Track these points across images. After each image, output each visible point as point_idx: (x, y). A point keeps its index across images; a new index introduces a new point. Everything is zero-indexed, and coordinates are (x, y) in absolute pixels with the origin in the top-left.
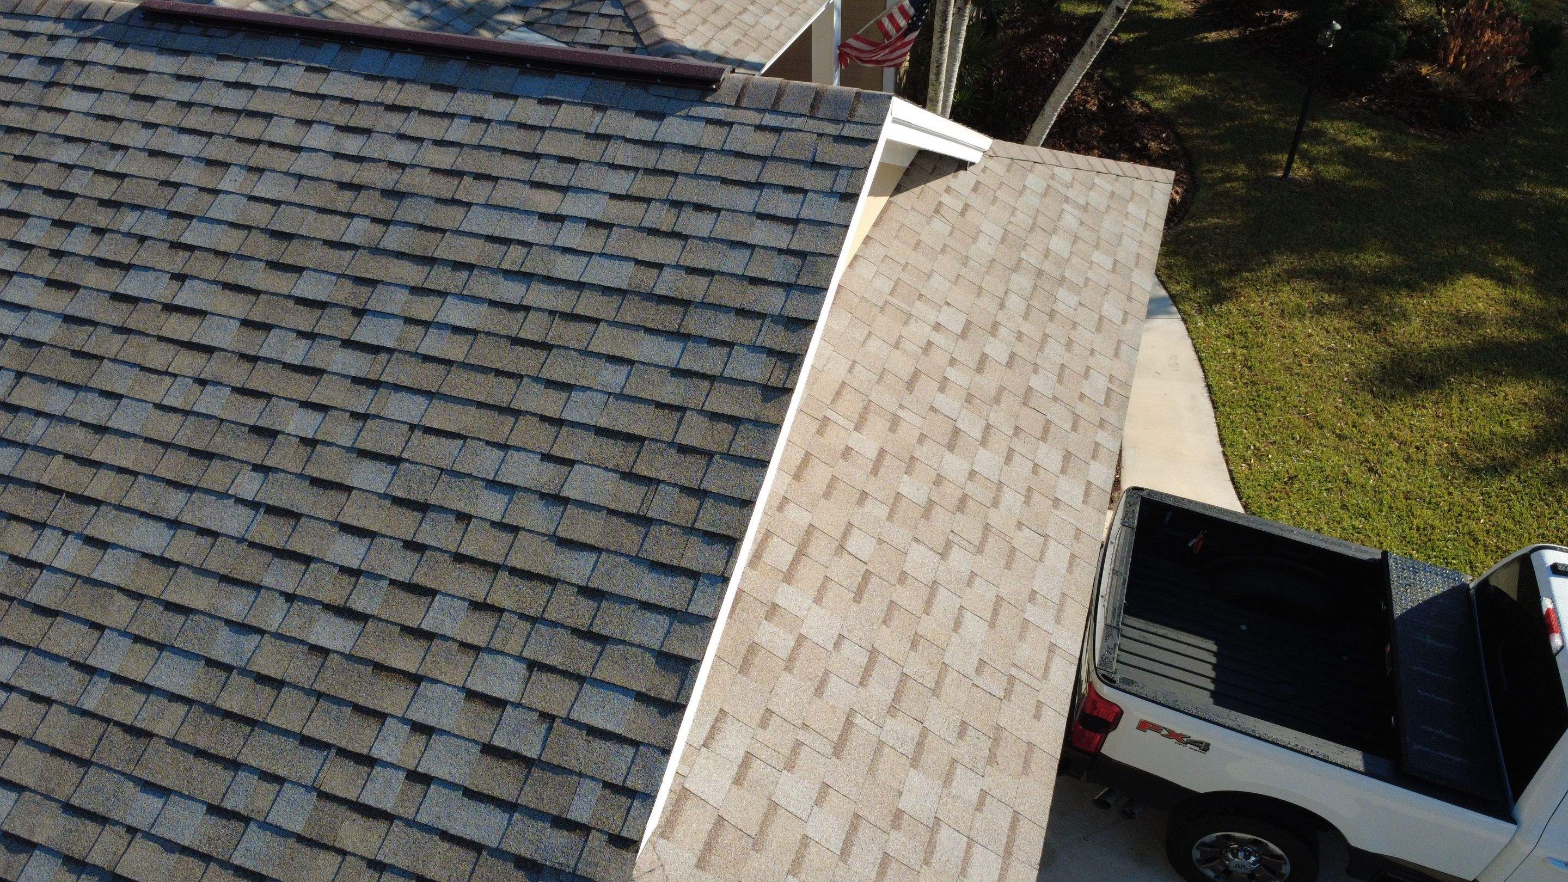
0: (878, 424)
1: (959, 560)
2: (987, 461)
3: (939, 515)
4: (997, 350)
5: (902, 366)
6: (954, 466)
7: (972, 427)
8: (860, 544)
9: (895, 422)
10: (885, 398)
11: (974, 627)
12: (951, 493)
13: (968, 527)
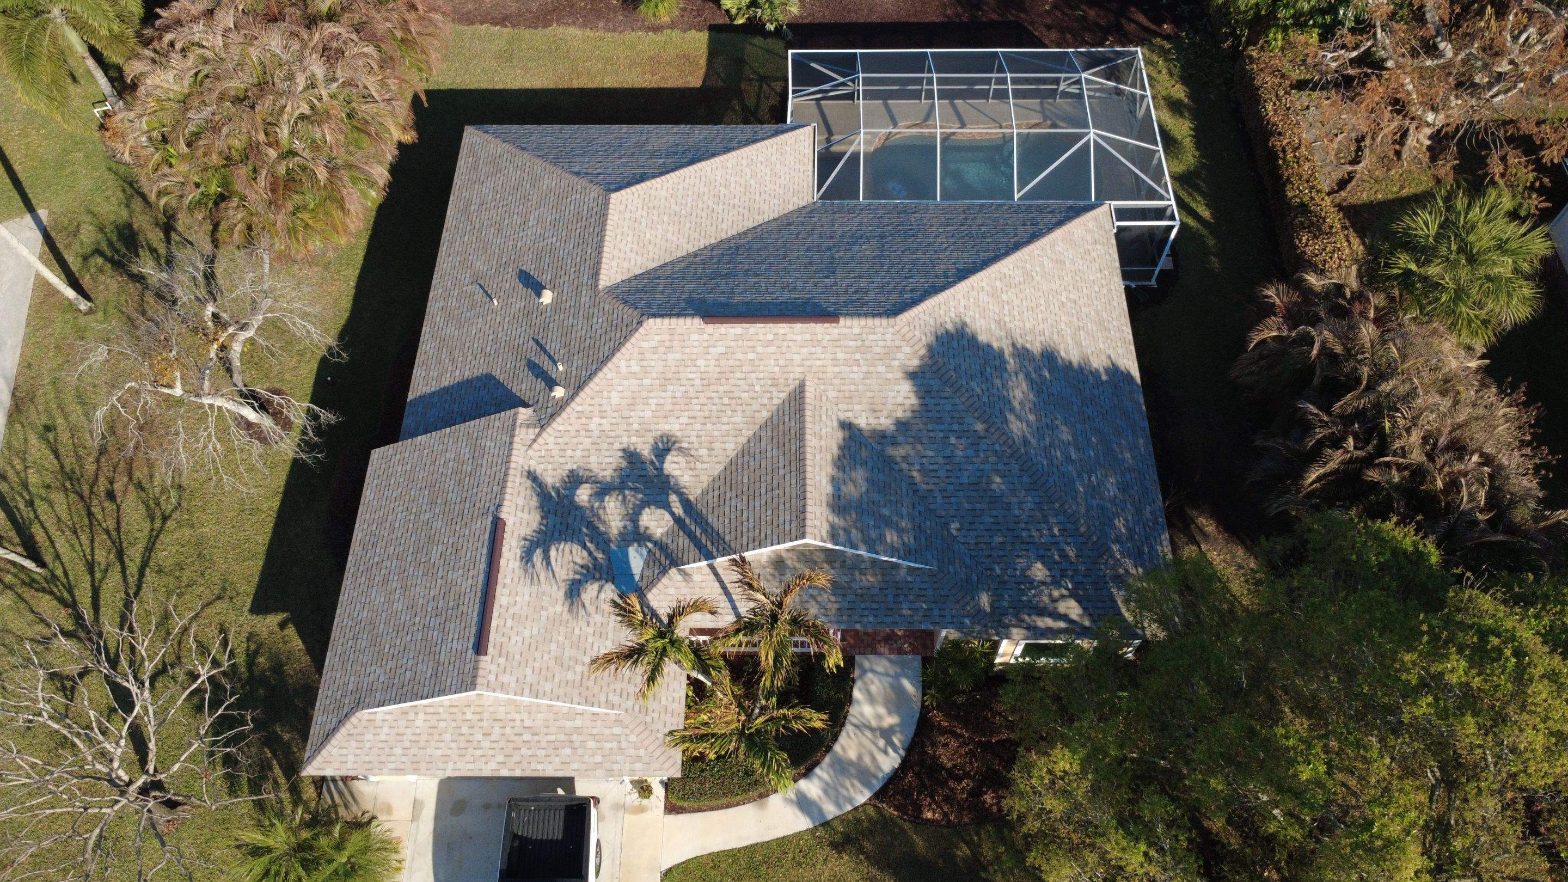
0: (478, 717)
1: (454, 745)
2: (486, 744)
3: (462, 738)
4: (527, 737)
5: (501, 716)
6: (479, 737)
7: (493, 737)
8: (442, 724)
9: (481, 720)
10: (486, 716)
11: (439, 752)
12: (471, 738)
13: (463, 745)
